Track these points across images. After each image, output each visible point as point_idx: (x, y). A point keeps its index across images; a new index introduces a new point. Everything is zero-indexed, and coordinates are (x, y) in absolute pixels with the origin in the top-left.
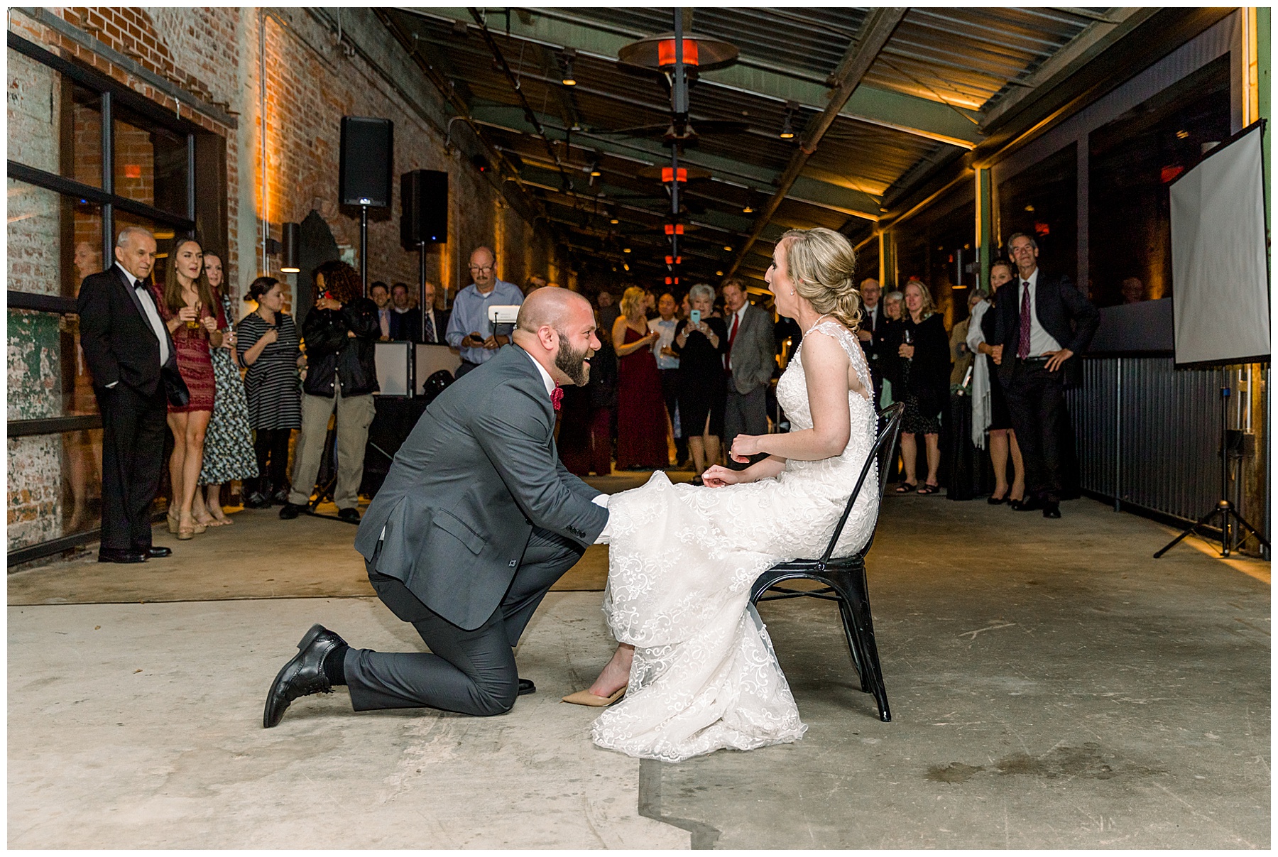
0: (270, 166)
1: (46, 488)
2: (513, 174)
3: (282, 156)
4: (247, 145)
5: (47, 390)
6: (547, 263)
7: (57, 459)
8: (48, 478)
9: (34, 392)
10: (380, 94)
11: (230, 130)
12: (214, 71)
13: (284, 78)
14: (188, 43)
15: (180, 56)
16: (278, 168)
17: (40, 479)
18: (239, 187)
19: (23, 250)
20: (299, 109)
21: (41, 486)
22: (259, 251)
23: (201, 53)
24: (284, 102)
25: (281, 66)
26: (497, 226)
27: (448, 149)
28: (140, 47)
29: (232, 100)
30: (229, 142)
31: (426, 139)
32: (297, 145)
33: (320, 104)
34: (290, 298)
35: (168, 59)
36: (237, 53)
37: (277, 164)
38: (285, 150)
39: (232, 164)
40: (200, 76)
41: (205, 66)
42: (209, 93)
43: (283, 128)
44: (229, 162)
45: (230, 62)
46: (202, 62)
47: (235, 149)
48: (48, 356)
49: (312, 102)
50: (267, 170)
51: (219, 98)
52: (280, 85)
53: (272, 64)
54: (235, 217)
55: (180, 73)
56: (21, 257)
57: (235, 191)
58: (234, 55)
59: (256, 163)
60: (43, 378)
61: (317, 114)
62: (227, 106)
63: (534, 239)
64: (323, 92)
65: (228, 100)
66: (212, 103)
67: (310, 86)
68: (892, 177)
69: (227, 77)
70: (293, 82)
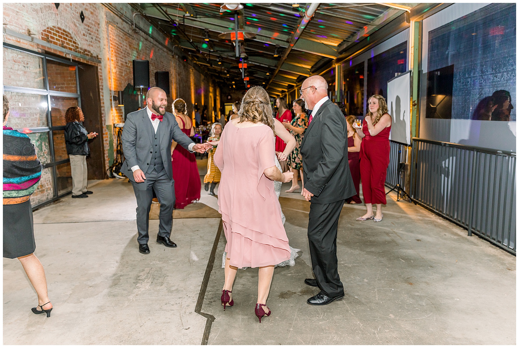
0: (113, 73)
1: (47, 183)
2: (195, 60)
3: (117, 69)
4: (105, 67)
5: (45, 155)
6: (209, 86)
7: (50, 174)
8: (48, 180)
9: (41, 156)
10: (149, 42)
11: (99, 64)
12: (92, 46)
13: (116, 43)
14: (83, 39)
15: (81, 44)
16: (116, 73)
17: (45, 181)
18: (103, 81)
19: (34, 114)
20: (122, 53)
21: (46, 183)
22: (111, 100)
23: (87, 41)
24: (117, 51)
25: (115, 40)
26: (191, 77)
27: (173, 56)
28: (67, 44)
29: (99, 54)
30: (99, 68)
31: (166, 54)
32: (122, 64)
33: (129, 49)
34: (122, 113)
35: (77, 45)
36: (100, 39)
37: (115, 71)
38: (118, 67)
39: (101, 74)
40: (88, 48)
41: (89, 45)
42: (91, 53)
43: (117, 60)
44: (99, 74)
45: (98, 42)
46: (88, 44)
47: (101, 69)
48: (45, 144)
49: (126, 49)
50: (112, 74)
51: (95, 55)
52: (115, 46)
53: (112, 40)
54: (102, 91)
55: (81, 49)
56: (34, 116)
57: (102, 83)
59: (108, 72)
60: (44, 151)
61: (128, 53)
62: (97, 56)
63: (204, 79)
64: (130, 46)
65: (98, 54)
66: (92, 57)
67: (125, 44)
68: (313, 64)
69: (97, 47)
70: (119, 44)
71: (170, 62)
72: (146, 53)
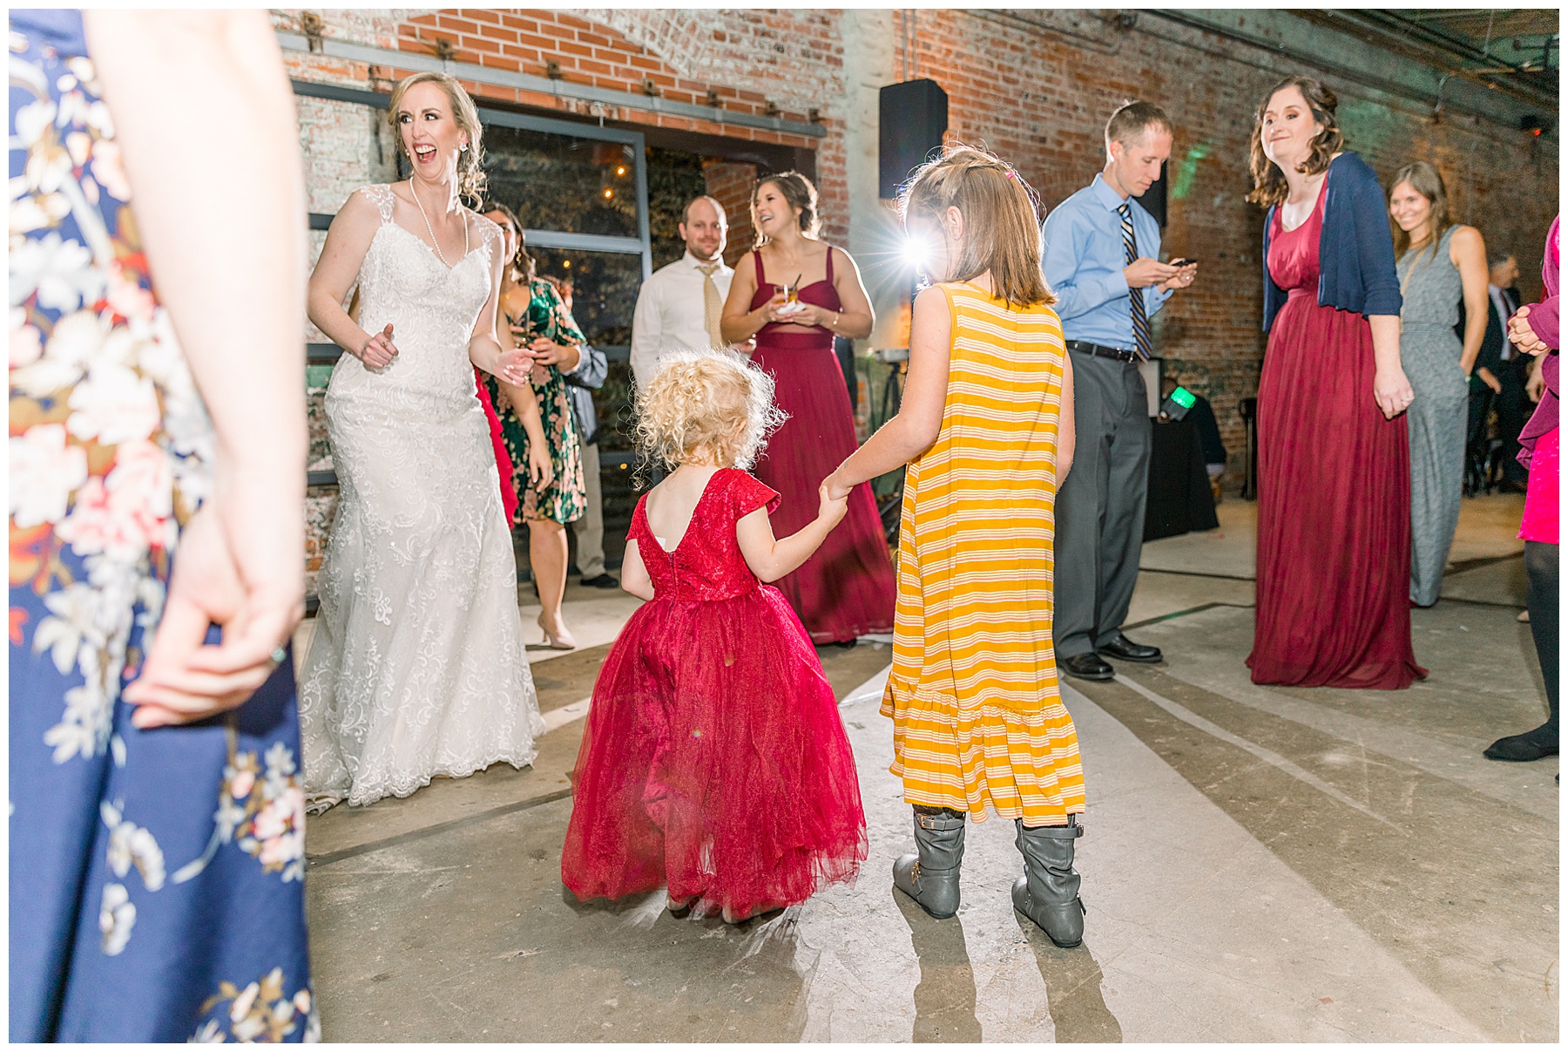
11: (821, 141)
12: (779, 77)
14: (711, 50)
15: (690, 66)
18: (850, 202)
23: (743, 58)
24: (971, 98)
25: (959, 55)
27: (1436, 116)
28: (590, 66)
29: (826, 106)
30: (823, 153)
33: (1070, 91)
35: (662, 72)
36: (841, 51)
40: (748, 84)
41: (755, 73)
42: (768, 102)
45: (822, 62)
46: (747, 67)
47: (838, 160)
49: (1048, 90)
51: (799, 107)
53: (940, 56)
55: (692, 84)
58: (833, 53)
61: (1060, 104)
62: (814, 113)
64: (1080, 77)
65: (817, 106)
66: (776, 115)
67: (1042, 72)
69: (814, 81)
70: (994, 71)
71: (1415, 139)
72: (1208, 106)
